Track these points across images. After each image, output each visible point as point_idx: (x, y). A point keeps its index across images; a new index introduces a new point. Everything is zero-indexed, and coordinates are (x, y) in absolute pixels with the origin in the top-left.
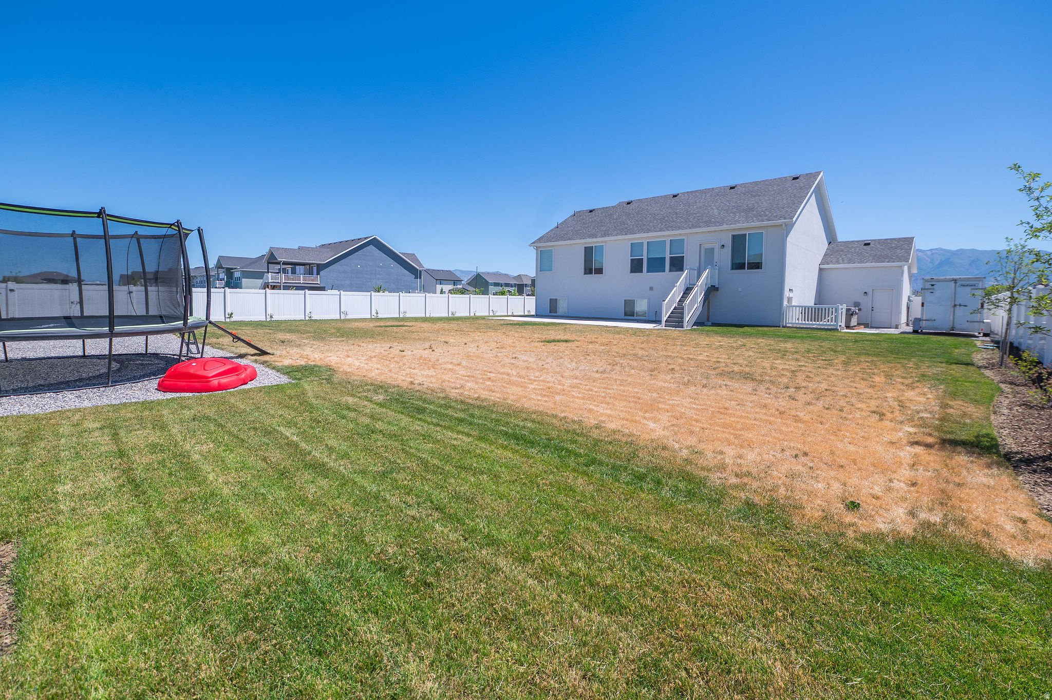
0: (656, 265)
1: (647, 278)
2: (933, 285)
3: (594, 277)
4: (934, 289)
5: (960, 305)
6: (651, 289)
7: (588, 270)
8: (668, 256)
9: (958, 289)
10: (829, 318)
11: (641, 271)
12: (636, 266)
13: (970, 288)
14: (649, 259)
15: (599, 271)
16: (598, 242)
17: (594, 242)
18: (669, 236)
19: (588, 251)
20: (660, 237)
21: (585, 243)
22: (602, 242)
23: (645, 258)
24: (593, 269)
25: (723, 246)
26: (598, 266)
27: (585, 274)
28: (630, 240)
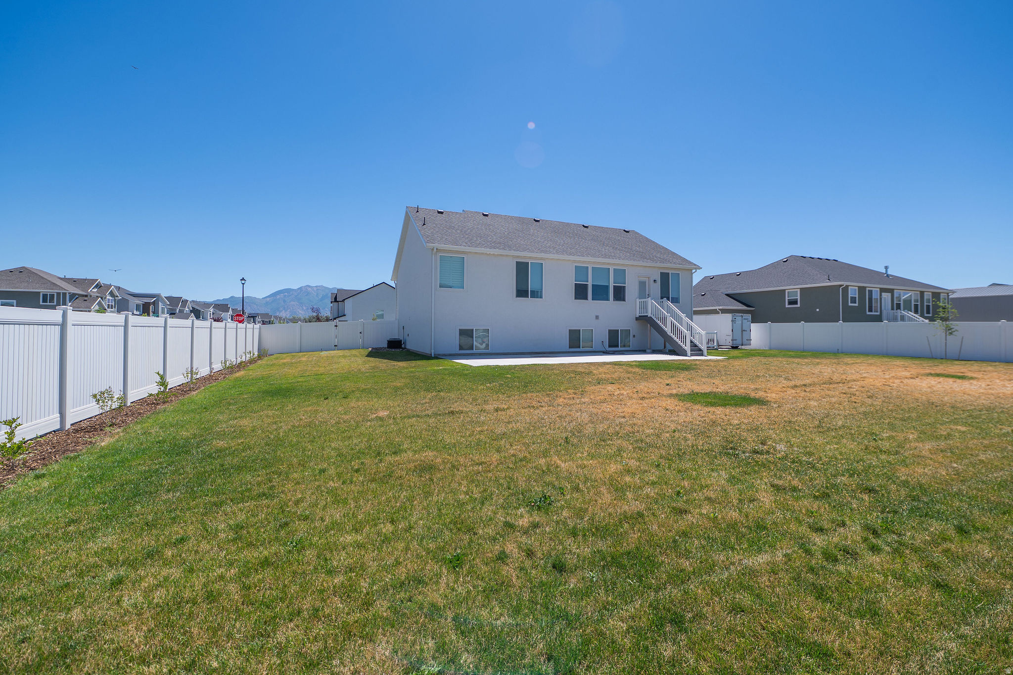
0: (600, 293)
1: (591, 306)
3: (528, 301)
5: (744, 331)
6: (597, 317)
7: (522, 293)
11: (586, 298)
12: (580, 292)
14: (593, 286)
15: (537, 294)
16: (536, 258)
17: (530, 258)
18: (614, 264)
19: (522, 269)
20: (604, 263)
21: (518, 257)
22: (542, 259)
23: (590, 284)
24: (528, 291)
25: (654, 281)
26: (536, 287)
27: (517, 296)
28: (574, 261)
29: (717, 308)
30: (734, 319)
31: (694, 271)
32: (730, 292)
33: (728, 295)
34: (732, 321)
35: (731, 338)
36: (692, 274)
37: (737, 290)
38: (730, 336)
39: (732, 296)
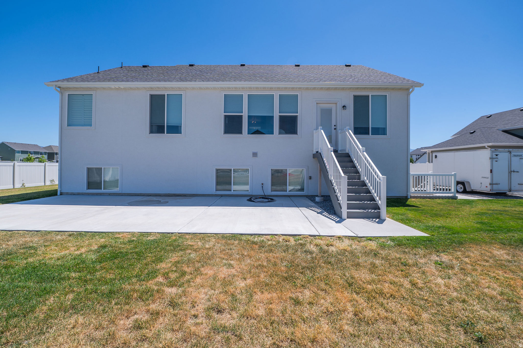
0: (261, 125)
2: (497, 155)
3: (166, 137)
4: (497, 158)
5: (514, 172)
6: (255, 155)
7: (157, 128)
8: (276, 115)
9: (513, 158)
10: (423, 184)
11: (240, 132)
12: (232, 125)
13: (519, 158)
14: (250, 117)
15: (175, 129)
16: (172, 89)
17: (166, 89)
18: (279, 89)
20: (264, 88)
21: (152, 89)
22: (180, 89)
23: (245, 115)
24: (164, 126)
25: (344, 107)
26: (173, 122)
27: (151, 132)
28: (222, 89)
29: (486, 145)
30: (495, 156)
31: (411, 90)
32: (508, 128)
33: (506, 131)
34: (490, 158)
35: (489, 181)
36: (408, 94)
37: (518, 125)
38: (488, 178)
39: (511, 132)
